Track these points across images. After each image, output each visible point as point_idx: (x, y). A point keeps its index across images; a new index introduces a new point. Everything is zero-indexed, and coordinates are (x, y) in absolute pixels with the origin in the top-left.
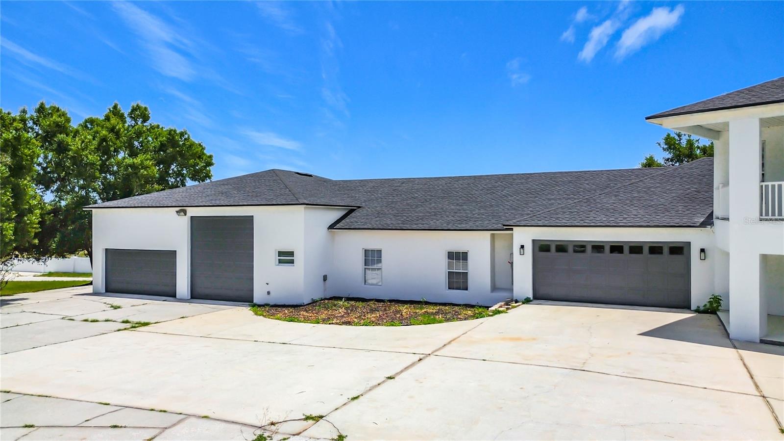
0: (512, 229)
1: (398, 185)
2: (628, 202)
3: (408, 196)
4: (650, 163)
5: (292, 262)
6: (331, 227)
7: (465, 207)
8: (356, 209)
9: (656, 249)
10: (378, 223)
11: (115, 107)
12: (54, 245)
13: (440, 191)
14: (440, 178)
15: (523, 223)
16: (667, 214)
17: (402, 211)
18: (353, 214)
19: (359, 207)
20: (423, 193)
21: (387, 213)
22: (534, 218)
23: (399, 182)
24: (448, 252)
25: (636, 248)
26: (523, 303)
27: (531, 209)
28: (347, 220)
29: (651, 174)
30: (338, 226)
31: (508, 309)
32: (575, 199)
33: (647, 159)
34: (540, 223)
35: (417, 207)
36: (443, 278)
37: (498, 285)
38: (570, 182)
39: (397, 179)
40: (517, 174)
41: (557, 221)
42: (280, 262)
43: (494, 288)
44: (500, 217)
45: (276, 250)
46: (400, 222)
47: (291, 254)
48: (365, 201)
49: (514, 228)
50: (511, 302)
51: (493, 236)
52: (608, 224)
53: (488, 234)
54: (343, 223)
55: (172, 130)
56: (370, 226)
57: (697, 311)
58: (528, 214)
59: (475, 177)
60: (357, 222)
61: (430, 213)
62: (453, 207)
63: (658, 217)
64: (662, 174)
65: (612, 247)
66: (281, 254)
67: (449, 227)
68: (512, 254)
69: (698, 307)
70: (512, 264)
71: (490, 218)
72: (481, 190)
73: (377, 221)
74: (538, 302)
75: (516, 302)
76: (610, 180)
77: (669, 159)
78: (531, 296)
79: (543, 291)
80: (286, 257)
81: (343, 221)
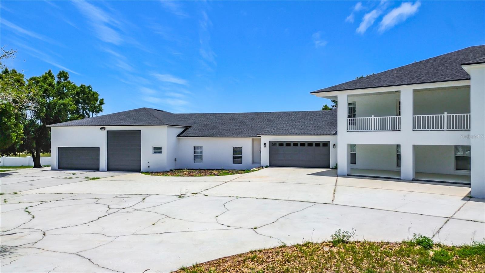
0: (261, 137)
1: (209, 116)
2: (308, 125)
3: (214, 122)
4: (326, 108)
5: (161, 152)
6: (178, 136)
7: (241, 127)
8: (189, 128)
9: (318, 144)
10: (201, 134)
11: (50, 72)
12: (18, 146)
13: (229, 120)
14: (229, 113)
15: (265, 134)
16: (322, 130)
17: (212, 129)
18: (188, 130)
19: (190, 127)
20: (221, 121)
21: (205, 129)
22: (270, 132)
23: (209, 115)
24: (233, 147)
25: (310, 144)
26: (265, 168)
27: (269, 128)
28: (185, 133)
29: (320, 113)
30: (181, 135)
31: (259, 169)
32: (288, 124)
33: (324, 106)
34: (272, 134)
35: (218, 127)
36: (231, 159)
37: (255, 161)
38: (286, 116)
39: (207, 113)
40: (264, 113)
41: (279, 133)
42: (155, 152)
43: (253, 162)
44: (256, 131)
45: (152, 147)
46: (211, 134)
47: (160, 148)
48: (193, 124)
49: (262, 136)
50: (260, 167)
51: (253, 140)
52: (299, 134)
53: (250, 139)
54: (184, 134)
55: (83, 85)
56: (197, 135)
57: (332, 169)
58: (268, 130)
59: (245, 113)
60: (190, 134)
61: (225, 130)
62: (235, 127)
63: (319, 131)
64: (324, 114)
65: (301, 144)
66: (155, 148)
67: (234, 136)
68: (261, 147)
69: (333, 167)
70: (261, 151)
71: (252, 132)
72: (248, 120)
73: (200, 133)
74: (271, 167)
75: (262, 167)
76: (303, 116)
77: (334, 106)
78: (268, 165)
79: (273, 163)
80: (158, 150)
81: (184, 133)
